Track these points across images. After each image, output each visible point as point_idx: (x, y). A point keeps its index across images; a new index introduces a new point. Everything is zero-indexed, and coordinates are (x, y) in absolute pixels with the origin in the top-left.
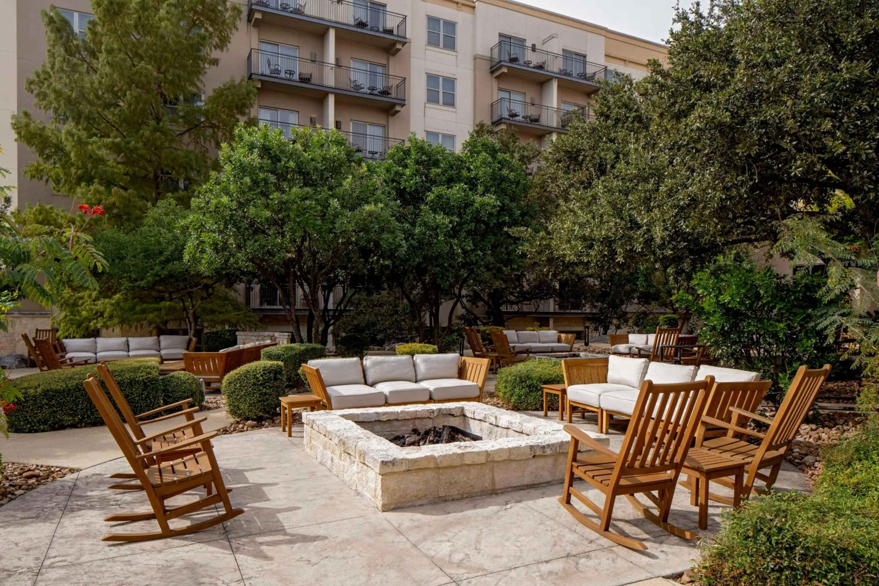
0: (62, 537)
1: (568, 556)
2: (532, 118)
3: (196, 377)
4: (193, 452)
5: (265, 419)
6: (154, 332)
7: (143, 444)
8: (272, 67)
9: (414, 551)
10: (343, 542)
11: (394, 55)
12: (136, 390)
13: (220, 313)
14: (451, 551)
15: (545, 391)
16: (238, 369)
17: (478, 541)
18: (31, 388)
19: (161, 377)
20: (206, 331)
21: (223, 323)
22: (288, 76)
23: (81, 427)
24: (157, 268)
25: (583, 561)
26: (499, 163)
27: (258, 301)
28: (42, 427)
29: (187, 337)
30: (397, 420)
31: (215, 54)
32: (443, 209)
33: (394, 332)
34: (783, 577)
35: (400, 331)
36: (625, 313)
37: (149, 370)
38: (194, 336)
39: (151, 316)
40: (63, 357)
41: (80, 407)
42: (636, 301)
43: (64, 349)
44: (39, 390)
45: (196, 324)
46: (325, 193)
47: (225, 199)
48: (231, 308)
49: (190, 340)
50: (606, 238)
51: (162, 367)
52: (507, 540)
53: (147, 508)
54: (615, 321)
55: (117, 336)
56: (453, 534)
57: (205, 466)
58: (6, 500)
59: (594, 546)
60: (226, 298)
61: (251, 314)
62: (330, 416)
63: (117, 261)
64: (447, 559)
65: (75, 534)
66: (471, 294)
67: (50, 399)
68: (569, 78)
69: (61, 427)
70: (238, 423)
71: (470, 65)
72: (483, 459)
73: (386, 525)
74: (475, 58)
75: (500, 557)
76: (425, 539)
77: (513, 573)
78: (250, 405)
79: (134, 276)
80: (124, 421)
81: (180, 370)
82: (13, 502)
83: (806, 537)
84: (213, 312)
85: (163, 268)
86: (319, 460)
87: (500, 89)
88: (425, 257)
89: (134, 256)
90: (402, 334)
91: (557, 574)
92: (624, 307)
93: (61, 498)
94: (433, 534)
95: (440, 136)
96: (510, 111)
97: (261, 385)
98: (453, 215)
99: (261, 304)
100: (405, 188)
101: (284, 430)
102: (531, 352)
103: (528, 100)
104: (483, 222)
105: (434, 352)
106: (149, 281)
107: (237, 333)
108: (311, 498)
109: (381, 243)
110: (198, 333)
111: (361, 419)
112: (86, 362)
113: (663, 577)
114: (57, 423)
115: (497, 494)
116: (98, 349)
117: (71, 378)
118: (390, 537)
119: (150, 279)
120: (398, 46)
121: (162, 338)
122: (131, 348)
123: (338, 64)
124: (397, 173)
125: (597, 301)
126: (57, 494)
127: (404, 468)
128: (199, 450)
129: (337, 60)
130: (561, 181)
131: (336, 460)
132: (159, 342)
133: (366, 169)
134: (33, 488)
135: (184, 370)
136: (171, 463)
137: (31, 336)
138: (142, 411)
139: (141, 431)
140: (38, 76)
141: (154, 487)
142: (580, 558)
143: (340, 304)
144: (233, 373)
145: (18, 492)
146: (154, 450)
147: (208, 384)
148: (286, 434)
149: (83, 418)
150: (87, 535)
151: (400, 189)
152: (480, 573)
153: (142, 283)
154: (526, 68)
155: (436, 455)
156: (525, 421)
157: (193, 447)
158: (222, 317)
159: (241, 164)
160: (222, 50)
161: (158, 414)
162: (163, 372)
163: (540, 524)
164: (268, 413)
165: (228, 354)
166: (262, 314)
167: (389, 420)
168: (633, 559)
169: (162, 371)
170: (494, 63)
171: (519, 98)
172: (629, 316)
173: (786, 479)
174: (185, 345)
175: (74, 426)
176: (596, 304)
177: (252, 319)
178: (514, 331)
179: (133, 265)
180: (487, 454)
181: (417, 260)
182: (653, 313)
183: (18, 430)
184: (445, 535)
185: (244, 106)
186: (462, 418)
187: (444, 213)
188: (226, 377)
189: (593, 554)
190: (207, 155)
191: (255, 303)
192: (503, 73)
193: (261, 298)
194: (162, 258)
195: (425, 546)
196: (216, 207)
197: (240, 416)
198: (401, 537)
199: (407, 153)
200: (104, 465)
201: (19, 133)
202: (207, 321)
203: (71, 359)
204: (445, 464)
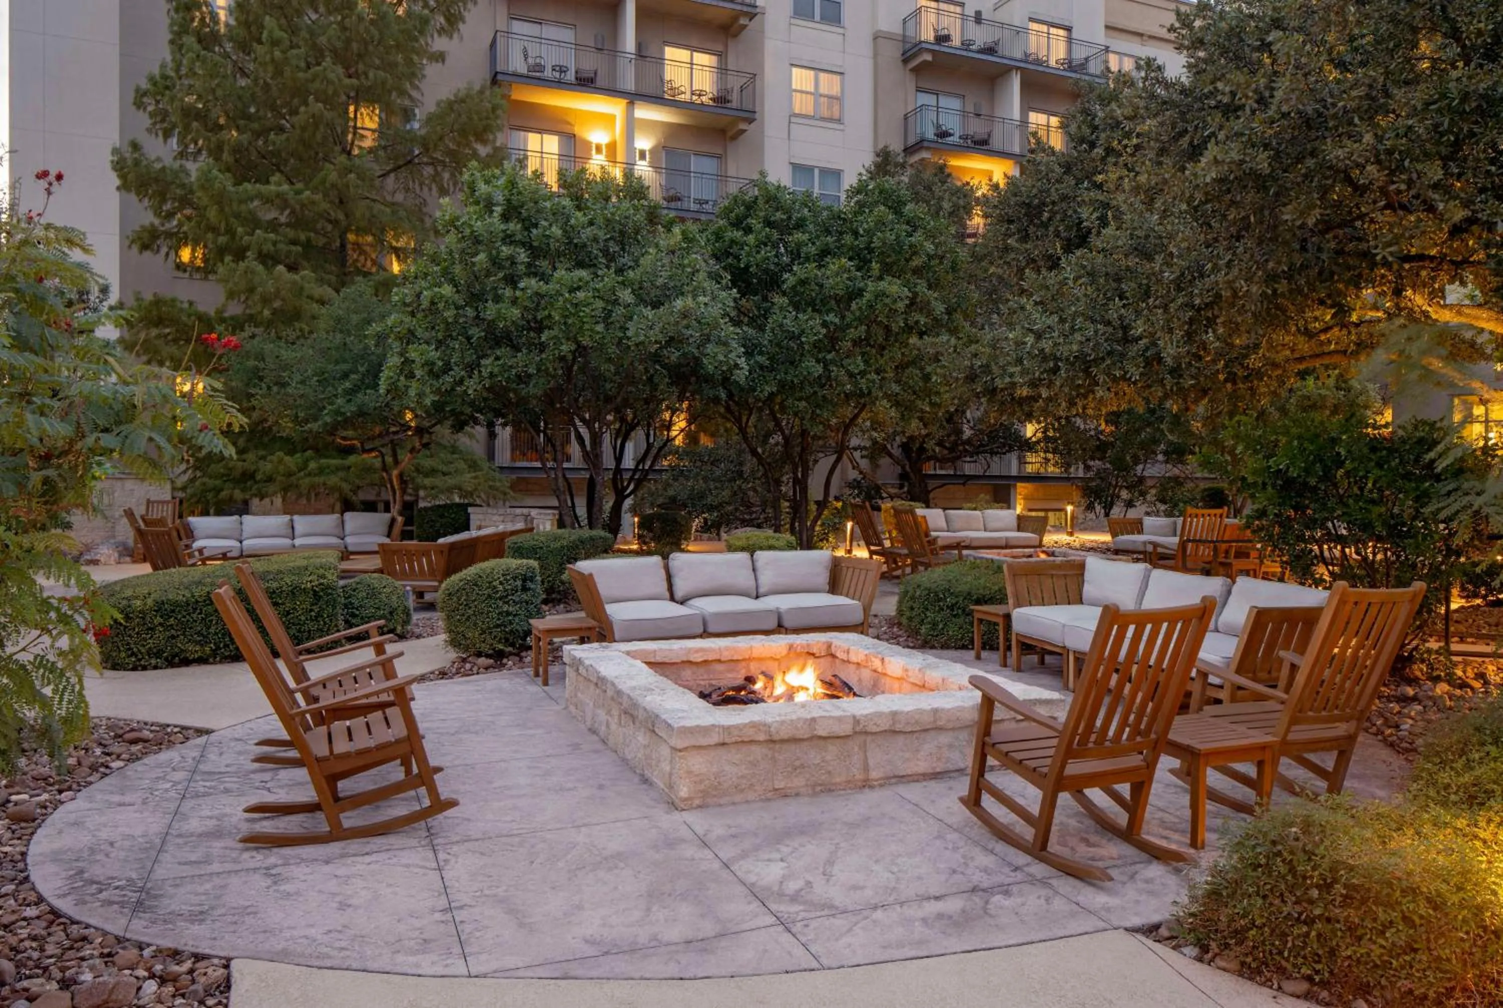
0: (180, 836)
1: (974, 890)
2: (976, 138)
3: (398, 583)
4: (382, 706)
5: (508, 655)
6: (338, 506)
7: (305, 693)
8: (530, 61)
9: (725, 873)
10: (612, 857)
11: (735, 36)
12: (303, 603)
13: (444, 474)
14: (784, 876)
15: (977, 616)
16: (465, 572)
17: (830, 862)
18: (137, 598)
19: (342, 583)
20: (422, 504)
21: (450, 490)
22: (557, 75)
23: (214, 663)
24: (340, 401)
25: (997, 899)
26: (908, 223)
27: (508, 454)
28: (153, 661)
29: (387, 516)
30: (719, 661)
31: (439, 44)
32: (812, 303)
33: (736, 509)
34: (1313, 933)
35: (748, 507)
36: (1141, 480)
37: (322, 571)
38: (401, 514)
39: (333, 480)
40: (188, 547)
41: (212, 630)
42: (1160, 457)
43: (190, 534)
44: (150, 602)
45: (404, 492)
46: (609, 278)
47: (447, 290)
48: (462, 465)
49: (393, 521)
50: (1081, 357)
51: (345, 565)
52: (877, 861)
53: (307, 794)
54: (1125, 494)
55: (277, 513)
56: (790, 849)
57: (399, 730)
58: (96, 776)
59: (1019, 876)
60: (454, 450)
61: (497, 475)
62: (607, 653)
63: (275, 389)
64: (776, 888)
65: (200, 830)
66: (868, 444)
67: (167, 616)
68: (1040, 69)
69: (182, 661)
70: (464, 660)
71: (866, 49)
72: (847, 729)
73: (684, 832)
74: (876, 37)
75: (862, 888)
76: (744, 855)
77: (879, 914)
78: (484, 632)
79: (302, 415)
80: (276, 654)
81: (374, 572)
82: (107, 780)
83: (1351, 869)
84: (433, 472)
85: (349, 401)
86: (589, 723)
87: (919, 90)
88: (782, 385)
89: (303, 382)
90: (751, 513)
91: (950, 917)
92: (1140, 467)
93: (179, 776)
94: (757, 848)
95: (816, 171)
96: (938, 126)
97: (501, 598)
98: (828, 312)
99: (513, 459)
100: (747, 267)
101: (537, 674)
102: (967, 547)
103: (970, 108)
104: (879, 324)
105: (790, 547)
106: (326, 424)
107: (470, 510)
108: (570, 785)
109: (705, 361)
110: (408, 508)
111: (659, 659)
112: (224, 557)
113: (1126, 929)
114: (177, 655)
115: (871, 787)
116: (245, 535)
117: (199, 583)
118: (690, 851)
119: (328, 419)
120: (743, 21)
121: (348, 515)
122: (297, 533)
123: (641, 54)
124: (733, 242)
125: (1093, 458)
126: (174, 769)
127: (715, 739)
128: (391, 704)
129: (639, 46)
130: (1013, 256)
131: (614, 727)
132: (343, 522)
133: (680, 237)
134: (138, 759)
135: (381, 571)
136: (348, 723)
137: (139, 511)
138: (309, 639)
139: (304, 670)
140: (155, 84)
141: (318, 760)
142: (993, 894)
143: (642, 460)
144: (455, 578)
145: (114, 765)
146: (322, 703)
147: (420, 595)
148: (540, 680)
149: (218, 648)
150: (217, 834)
151: (739, 268)
152: (826, 912)
153: (314, 426)
154: (964, 53)
155: (769, 720)
156: (929, 666)
157: (384, 698)
158: (451, 481)
159: (473, 232)
160: (451, 37)
161: (336, 644)
162: (346, 574)
163: (937, 838)
164: (512, 645)
165: (453, 546)
166: (514, 477)
167: (705, 661)
168: (1080, 899)
169: (344, 571)
170: (908, 46)
171: (954, 103)
172: (1150, 483)
173: (1376, 777)
174: (385, 529)
175: (202, 661)
176: (1091, 463)
177: (498, 484)
178: (939, 511)
179: (302, 396)
180: (856, 720)
181: (767, 388)
182: (1192, 479)
183: (115, 667)
184: (778, 850)
185: (487, 129)
186: (829, 659)
187: (814, 310)
188: (443, 585)
189: (1015, 889)
190: (424, 210)
191: (504, 456)
192: (925, 62)
193: (513, 450)
194: (348, 384)
195: (742, 868)
196: (433, 303)
197: (466, 649)
198: (707, 851)
199: (751, 206)
200: (248, 725)
201: (123, 177)
202: (425, 488)
203: (201, 551)
204: (784, 735)
